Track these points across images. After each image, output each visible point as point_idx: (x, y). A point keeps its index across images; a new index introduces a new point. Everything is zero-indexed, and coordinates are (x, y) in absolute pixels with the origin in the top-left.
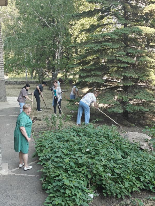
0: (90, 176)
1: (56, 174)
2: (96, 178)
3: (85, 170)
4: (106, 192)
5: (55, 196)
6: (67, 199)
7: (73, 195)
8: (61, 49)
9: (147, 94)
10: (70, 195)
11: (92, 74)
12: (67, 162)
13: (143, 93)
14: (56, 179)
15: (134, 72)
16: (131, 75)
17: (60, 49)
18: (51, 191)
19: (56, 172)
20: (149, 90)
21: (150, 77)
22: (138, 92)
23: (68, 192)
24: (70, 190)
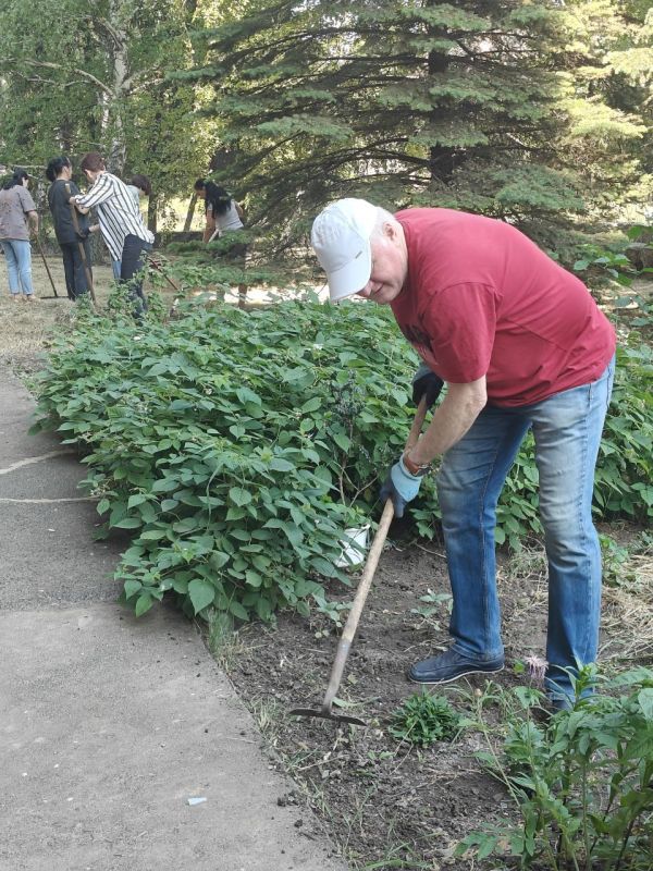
0: (345, 444)
1: (164, 445)
2: (376, 453)
3: (317, 416)
4: (429, 519)
5: (170, 538)
6: (240, 535)
7: (269, 516)
8: (126, 78)
9: (548, 184)
10: (254, 513)
11: (288, 99)
12: (219, 386)
13: (530, 180)
14: (170, 461)
15: (486, 83)
16: (473, 93)
17: (121, 78)
18: (149, 518)
19: (168, 432)
20: (556, 169)
21: (557, 105)
22: (504, 178)
23: (239, 497)
24: (253, 490)
